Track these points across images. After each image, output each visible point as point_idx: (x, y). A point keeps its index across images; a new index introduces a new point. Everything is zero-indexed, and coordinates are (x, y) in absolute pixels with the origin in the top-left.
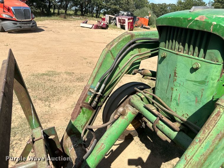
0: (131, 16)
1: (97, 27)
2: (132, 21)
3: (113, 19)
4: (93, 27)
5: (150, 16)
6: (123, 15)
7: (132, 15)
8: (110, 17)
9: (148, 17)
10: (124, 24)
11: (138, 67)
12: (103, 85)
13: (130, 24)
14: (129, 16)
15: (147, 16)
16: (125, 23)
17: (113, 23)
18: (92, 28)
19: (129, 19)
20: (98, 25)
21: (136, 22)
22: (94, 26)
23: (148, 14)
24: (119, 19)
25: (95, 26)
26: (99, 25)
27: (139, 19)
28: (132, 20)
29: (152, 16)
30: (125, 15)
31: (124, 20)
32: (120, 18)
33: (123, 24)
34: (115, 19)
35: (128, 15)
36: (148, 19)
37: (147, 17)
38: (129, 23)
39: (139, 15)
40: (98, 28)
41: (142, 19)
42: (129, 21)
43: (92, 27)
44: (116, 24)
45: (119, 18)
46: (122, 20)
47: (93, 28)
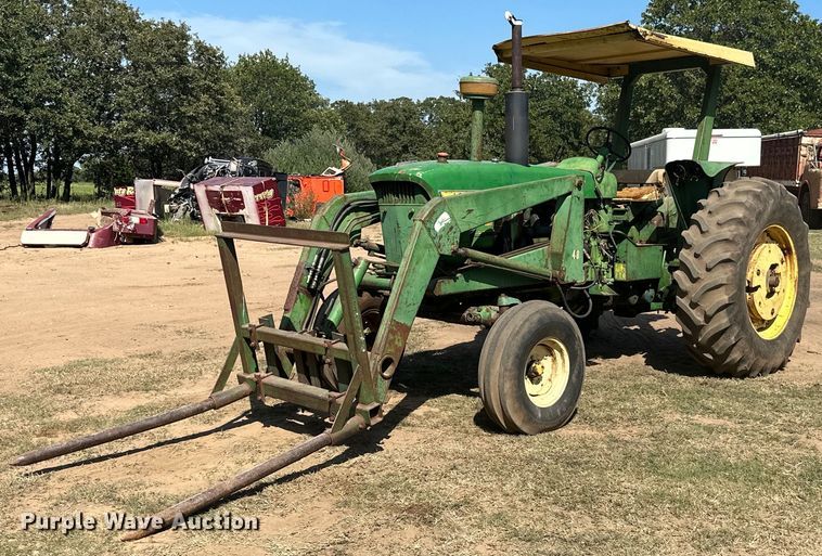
0: (262, 175)
1: (110, 239)
2: (275, 195)
3: (177, 196)
4: (92, 239)
5: (346, 163)
6: (224, 172)
7: (264, 169)
8: (156, 187)
9: (338, 171)
10: (241, 212)
11: (359, 237)
12: (322, 259)
13: (266, 208)
14: (254, 174)
15: (334, 169)
16: (243, 207)
17: (180, 212)
18: (85, 245)
19: (258, 189)
20: (116, 228)
21: (288, 200)
22: (93, 236)
23: (336, 159)
24: (209, 194)
25: (100, 235)
26: (121, 227)
27: (299, 186)
28: (272, 191)
29: (357, 166)
30: (233, 173)
31: (239, 194)
32: (217, 188)
33: (231, 210)
34: (187, 193)
35: (247, 172)
36: (339, 178)
37: (333, 172)
38: (260, 204)
39: (293, 164)
40: (119, 243)
41: (315, 183)
42: (261, 196)
43: (88, 238)
44: (196, 218)
45: (210, 188)
46: (227, 194)
47: (90, 245)
